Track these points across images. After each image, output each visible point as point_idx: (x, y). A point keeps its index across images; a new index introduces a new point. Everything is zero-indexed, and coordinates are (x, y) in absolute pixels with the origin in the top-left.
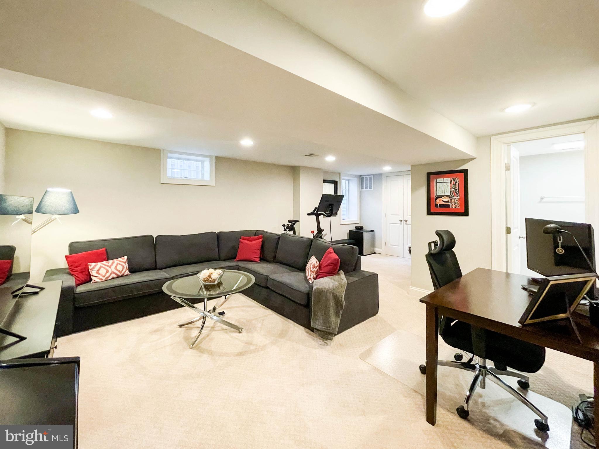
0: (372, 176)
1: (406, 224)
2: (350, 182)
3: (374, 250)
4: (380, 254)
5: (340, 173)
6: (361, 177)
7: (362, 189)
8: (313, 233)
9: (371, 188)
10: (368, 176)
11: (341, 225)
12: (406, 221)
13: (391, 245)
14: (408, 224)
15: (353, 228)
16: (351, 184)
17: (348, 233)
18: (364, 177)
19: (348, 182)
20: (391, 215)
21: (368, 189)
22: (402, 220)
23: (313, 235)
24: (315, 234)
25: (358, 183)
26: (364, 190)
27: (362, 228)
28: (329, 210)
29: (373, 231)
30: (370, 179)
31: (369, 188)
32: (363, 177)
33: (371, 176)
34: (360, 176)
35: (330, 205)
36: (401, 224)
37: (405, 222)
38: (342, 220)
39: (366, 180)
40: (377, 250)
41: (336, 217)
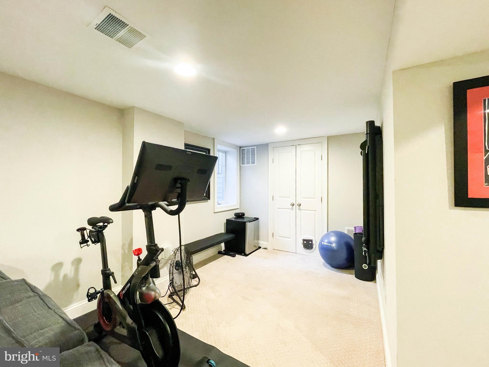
0: (256, 147)
1: (300, 209)
2: (227, 155)
3: (258, 243)
4: (266, 249)
5: (214, 139)
6: (241, 149)
7: (242, 164)
8: (138, 255)
9: (254, 163)
10: (251, 148)
11: (215, 213)
12: (300, 205)
13: (280, 237)
14: (301, 209)
15: (231, 216)
16: (229, 158)
17: (224, 223)
18: (246, 148)
19: (224, 154)
20: (280, 197)
21: (251, 165)
22: (294, 205)
23: (139, 259)
24: (143, 256)
25: (237, 157)
26: (246, 165)
27: (243, 214)
28: (177, 194)
29: (258, 219)
30: (253, 150)
31: (252, 163)
32: (244, 148)
33: (254, 147)
34: (240, 147)
35: (176, 180)
36: (292, 209)
37: (298, 207)
38: (216, 205)
39: (248, 152)
40: (262, 243)
41: (207, 202)
